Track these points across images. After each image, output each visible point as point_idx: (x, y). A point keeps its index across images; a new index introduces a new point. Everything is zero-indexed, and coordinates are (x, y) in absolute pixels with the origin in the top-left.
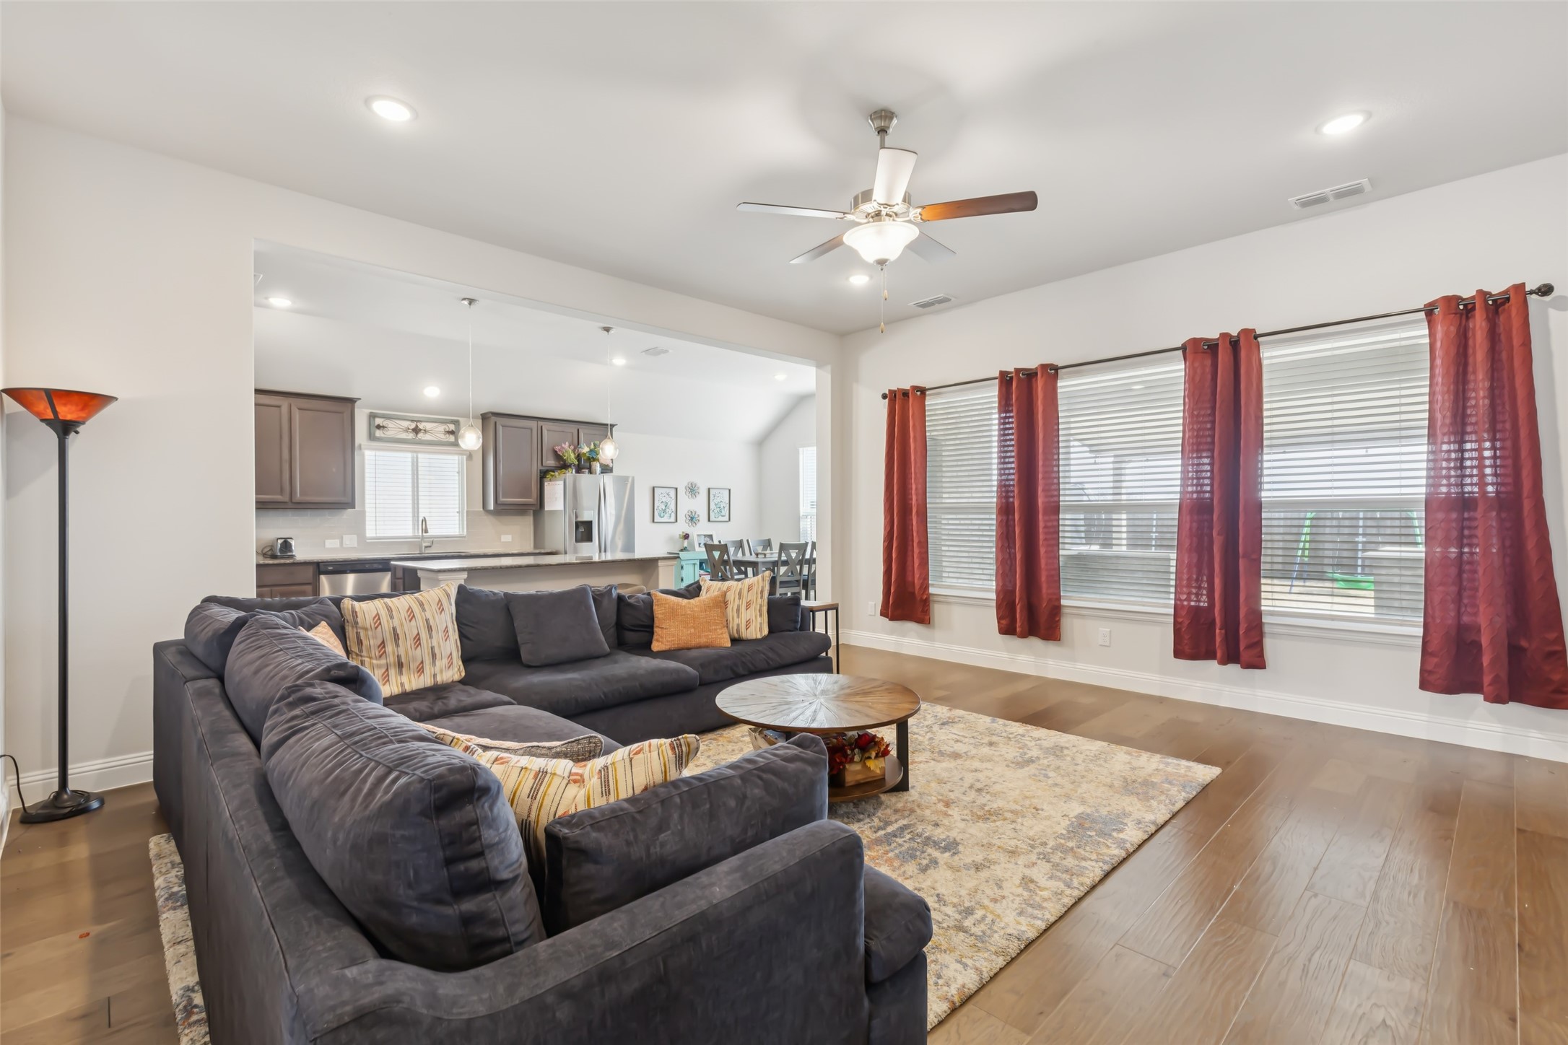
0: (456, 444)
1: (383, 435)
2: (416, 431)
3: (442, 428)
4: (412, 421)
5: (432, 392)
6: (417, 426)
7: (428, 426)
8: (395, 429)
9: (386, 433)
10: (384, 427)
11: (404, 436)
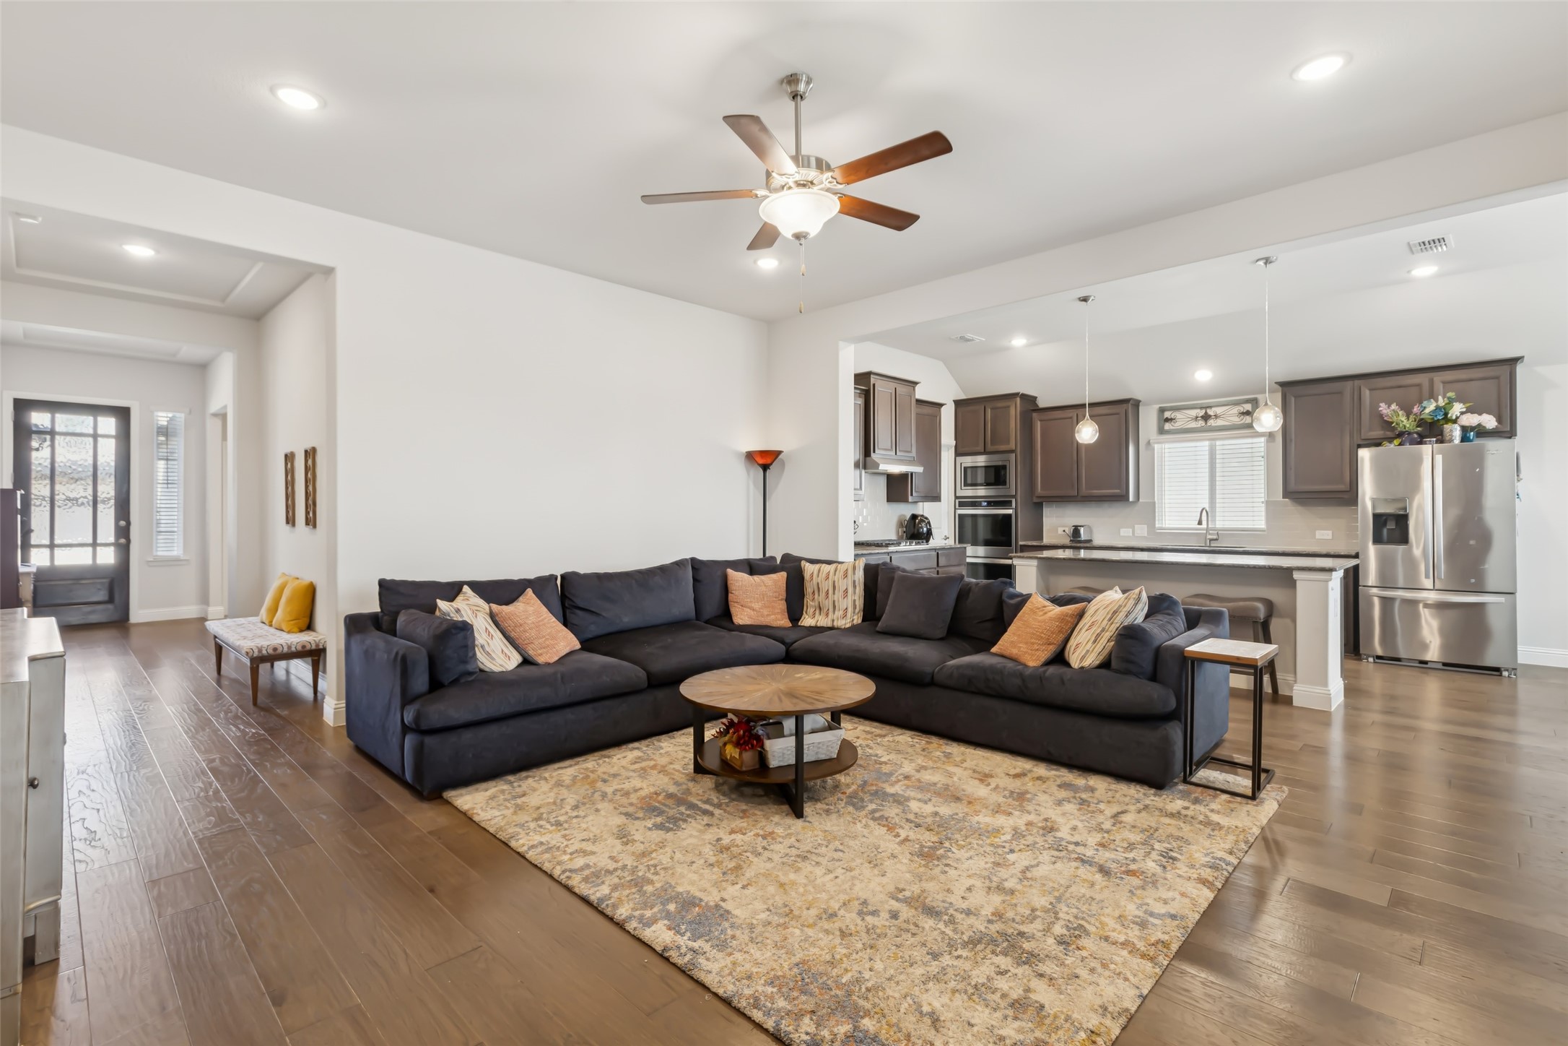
0: (1250, 426)
1: (1172, 428)
2: (1206, 418)
3: (1236, 410)
4: (1201, 408)
5: (1204, 376)
6: (1206, 413)
7: (1219, 410)
8: (1183, 419)
9: (1176, 425)
10: (1171, 419)
11: (1193, 425)
